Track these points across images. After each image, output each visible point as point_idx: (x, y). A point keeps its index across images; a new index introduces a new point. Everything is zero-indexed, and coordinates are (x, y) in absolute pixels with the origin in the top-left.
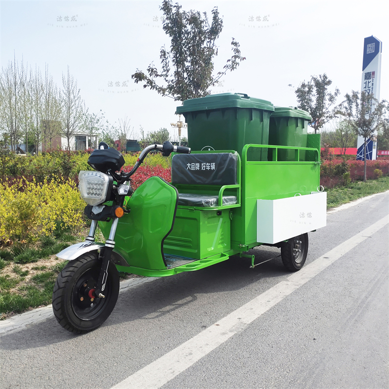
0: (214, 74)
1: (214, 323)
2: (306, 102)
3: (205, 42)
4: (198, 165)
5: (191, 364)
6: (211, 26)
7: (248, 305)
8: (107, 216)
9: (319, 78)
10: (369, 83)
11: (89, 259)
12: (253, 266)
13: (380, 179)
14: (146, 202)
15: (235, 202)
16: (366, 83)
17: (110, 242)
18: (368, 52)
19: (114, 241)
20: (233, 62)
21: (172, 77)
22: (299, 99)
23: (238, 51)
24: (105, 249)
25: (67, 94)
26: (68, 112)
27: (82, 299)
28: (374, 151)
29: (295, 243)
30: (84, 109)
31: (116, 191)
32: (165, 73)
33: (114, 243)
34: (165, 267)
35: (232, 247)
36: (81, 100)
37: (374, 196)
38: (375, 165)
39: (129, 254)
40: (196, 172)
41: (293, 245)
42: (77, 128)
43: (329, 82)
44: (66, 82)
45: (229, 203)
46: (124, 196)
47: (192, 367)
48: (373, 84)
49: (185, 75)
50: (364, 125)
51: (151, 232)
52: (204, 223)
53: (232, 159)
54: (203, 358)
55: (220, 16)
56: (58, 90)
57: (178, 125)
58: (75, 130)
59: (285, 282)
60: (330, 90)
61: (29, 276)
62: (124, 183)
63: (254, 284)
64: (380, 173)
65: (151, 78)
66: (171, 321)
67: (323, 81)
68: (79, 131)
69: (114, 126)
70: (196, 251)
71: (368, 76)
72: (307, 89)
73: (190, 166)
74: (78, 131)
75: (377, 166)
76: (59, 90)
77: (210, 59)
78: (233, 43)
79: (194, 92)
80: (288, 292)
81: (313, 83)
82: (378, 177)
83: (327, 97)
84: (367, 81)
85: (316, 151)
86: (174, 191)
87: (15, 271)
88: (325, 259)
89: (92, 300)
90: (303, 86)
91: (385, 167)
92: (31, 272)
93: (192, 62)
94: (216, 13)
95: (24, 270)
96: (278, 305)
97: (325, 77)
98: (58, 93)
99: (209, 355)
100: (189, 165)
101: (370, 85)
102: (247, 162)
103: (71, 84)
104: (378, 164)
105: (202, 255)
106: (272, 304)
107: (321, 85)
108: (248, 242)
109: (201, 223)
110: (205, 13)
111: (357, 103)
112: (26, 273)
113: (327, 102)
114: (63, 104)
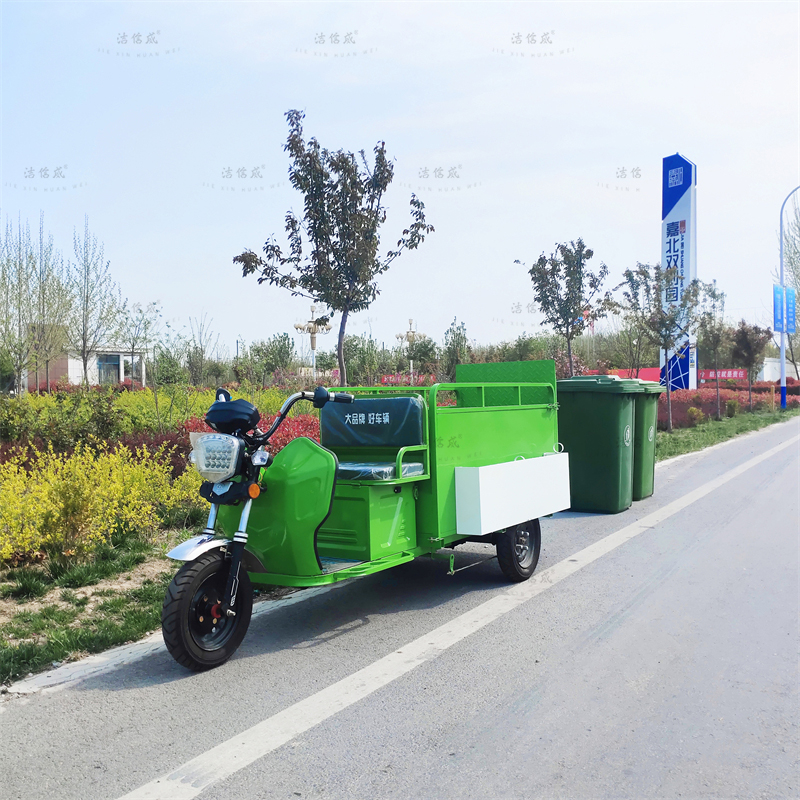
0: (381, 255)
1: (394, 650)
2: (550, 290)
3: (364, 200)
4: (363, 416)
5: (365, 695)
6: (372, 174)
7: (444, 627)
8: (235, 497)
9: (569, 247)
10: (675, 242)
11: (213, 560)
12: (452, 572)
13: (700, 427)
14: (290, 475)
15: (421, 472)
16: (670, 242)
17: (240, 534)
18: (672, 183)
19: (246, 532)
20: (413, 234)
21: (307, 260)
22: (537, 285)
23: (422, 216)
24: (233, 546)
25: (84, 272)
26: (85, 309)
27: (201, 619)
28: (693, 372)
29: (518, 536)
30: (118, 301)
31: (250, 460)
32: (295, 255)
33: (246, 536)
34: (319, 571)
35: (418, 543)
36: (112, 284)
37: (679, 458)
38: (693, 399)
39: (264, 554)
40: (359, 427)
41: (514, 539)
42: (104, 341)
43: (590, 254)
44: (83, 247)
45: (411, 473)
46: (259, 467)
47: (367, 699)
48: (682, 244)
49: (331, 257)
50: (662, 326)
51: (298, 519)
52: (375, 505)
53: (414, 407)
54: (380, 689)
55: (387, 157)
56: (65, 264)
57: (309, 329)
58: (99, 344)
59: (503, 597)
60: (591, 266)
61: (91, 605)
62: (260, 449)
63: (454, 601)
64: (698, 415)
65: (270, 263)
66: (330, 651)
67: (579, 252)
68: (108, 344)
69: (182, 335)
70: (365, 549)
71: (674, 229)
72: (548, 267)
73: (351, 419)
74: (105, 346)
75: (697, 402)
76: (66, 262)
77: (374, 230)
78: (412, 202)
79: (347, 287)
80: (506, 609)
81: (560, 257)
82: (696, 422)
83: (586, 281)
84: (672, 238)
85: (549, 388)
86: (332, 457)
87: (65, 598)
88: (571, 563)
89: (215, 621)
90: (542, 261)
91: (712, 403)
92: (92, 599)
93: (341, 235)
94: (381, 153)
95: (80, 597)
96: (490, 625)
97: (581, 245)
98: (65, 270)
99: (388, 686)
100: (348, 416)
101: (678, 246)
102: (438, 410)
103: (91, 252)
104: (698, 397)
105: (373, 555)
106: (481, 624)
107: (575, 258)
108: (442, 533)
109: (371, 505)
110: (362, 152)
111: (647, 285)
112: (84, 602)
113: (587, 289)
114: (75, 291)
